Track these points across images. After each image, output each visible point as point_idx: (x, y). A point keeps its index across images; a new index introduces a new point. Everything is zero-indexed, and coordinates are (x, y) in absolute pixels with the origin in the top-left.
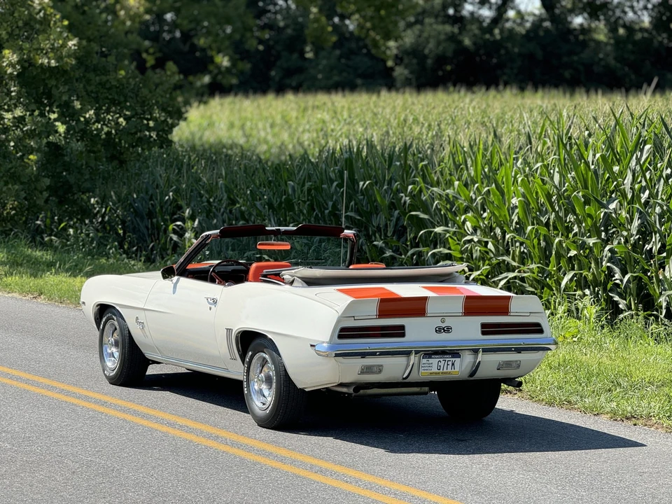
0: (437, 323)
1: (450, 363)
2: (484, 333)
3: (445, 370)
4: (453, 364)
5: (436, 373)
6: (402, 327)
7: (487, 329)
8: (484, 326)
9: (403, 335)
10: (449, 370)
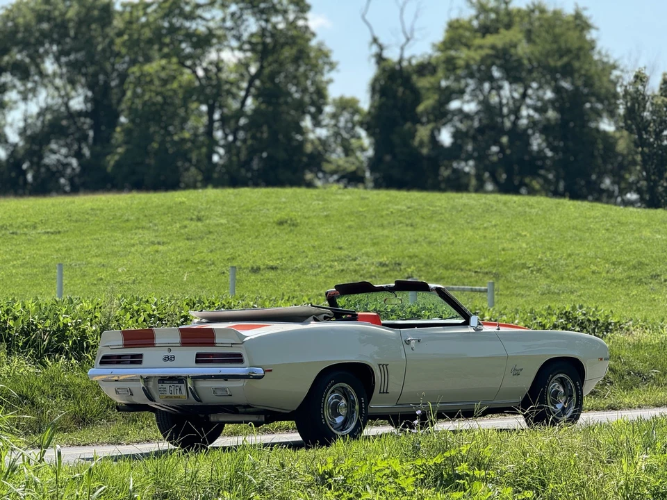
0: (165, 352)
1: (178, 388)
2: (197, 362)
3: (176, 395)
4: (180, 389)
5: (170, 397)
6: (141, 356)
7: (201, 359)
8: (198, 355)
9: (140, 362)
10: (179, 394)
